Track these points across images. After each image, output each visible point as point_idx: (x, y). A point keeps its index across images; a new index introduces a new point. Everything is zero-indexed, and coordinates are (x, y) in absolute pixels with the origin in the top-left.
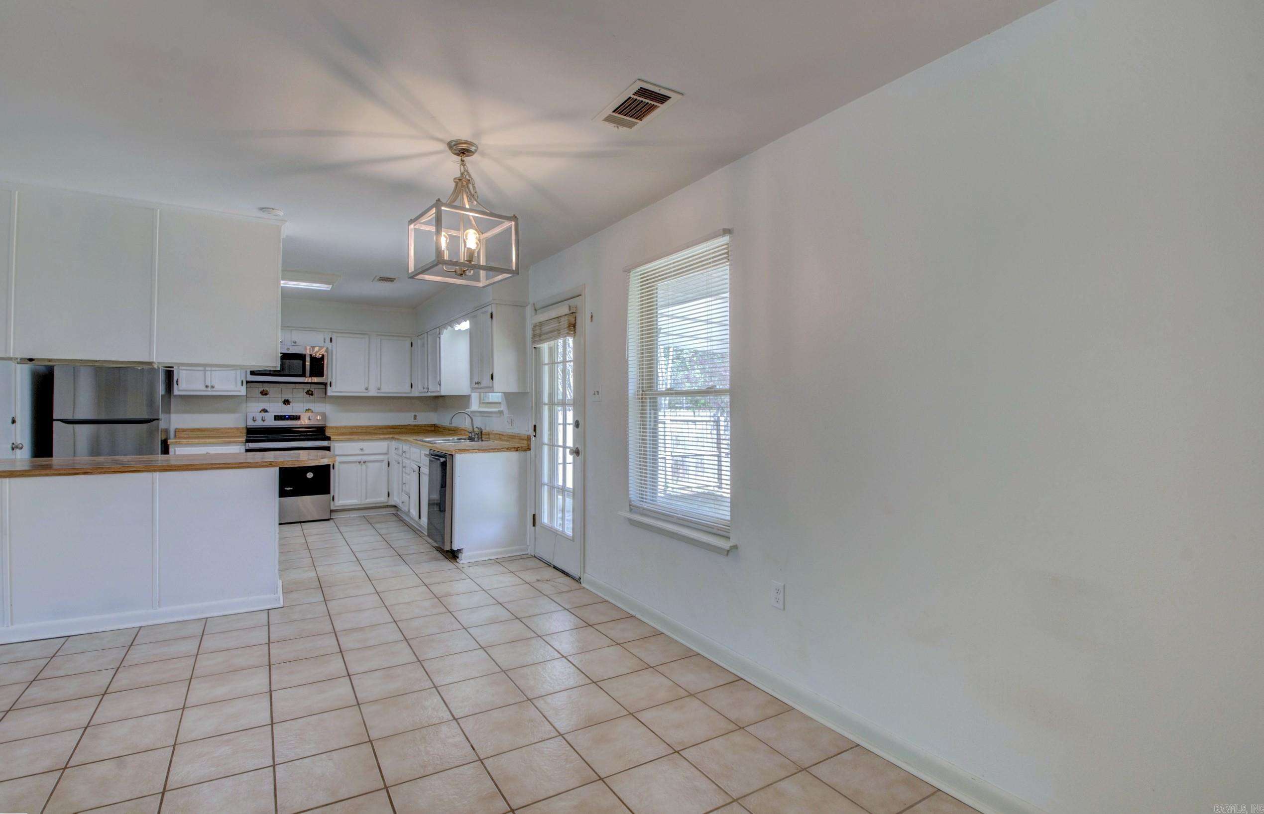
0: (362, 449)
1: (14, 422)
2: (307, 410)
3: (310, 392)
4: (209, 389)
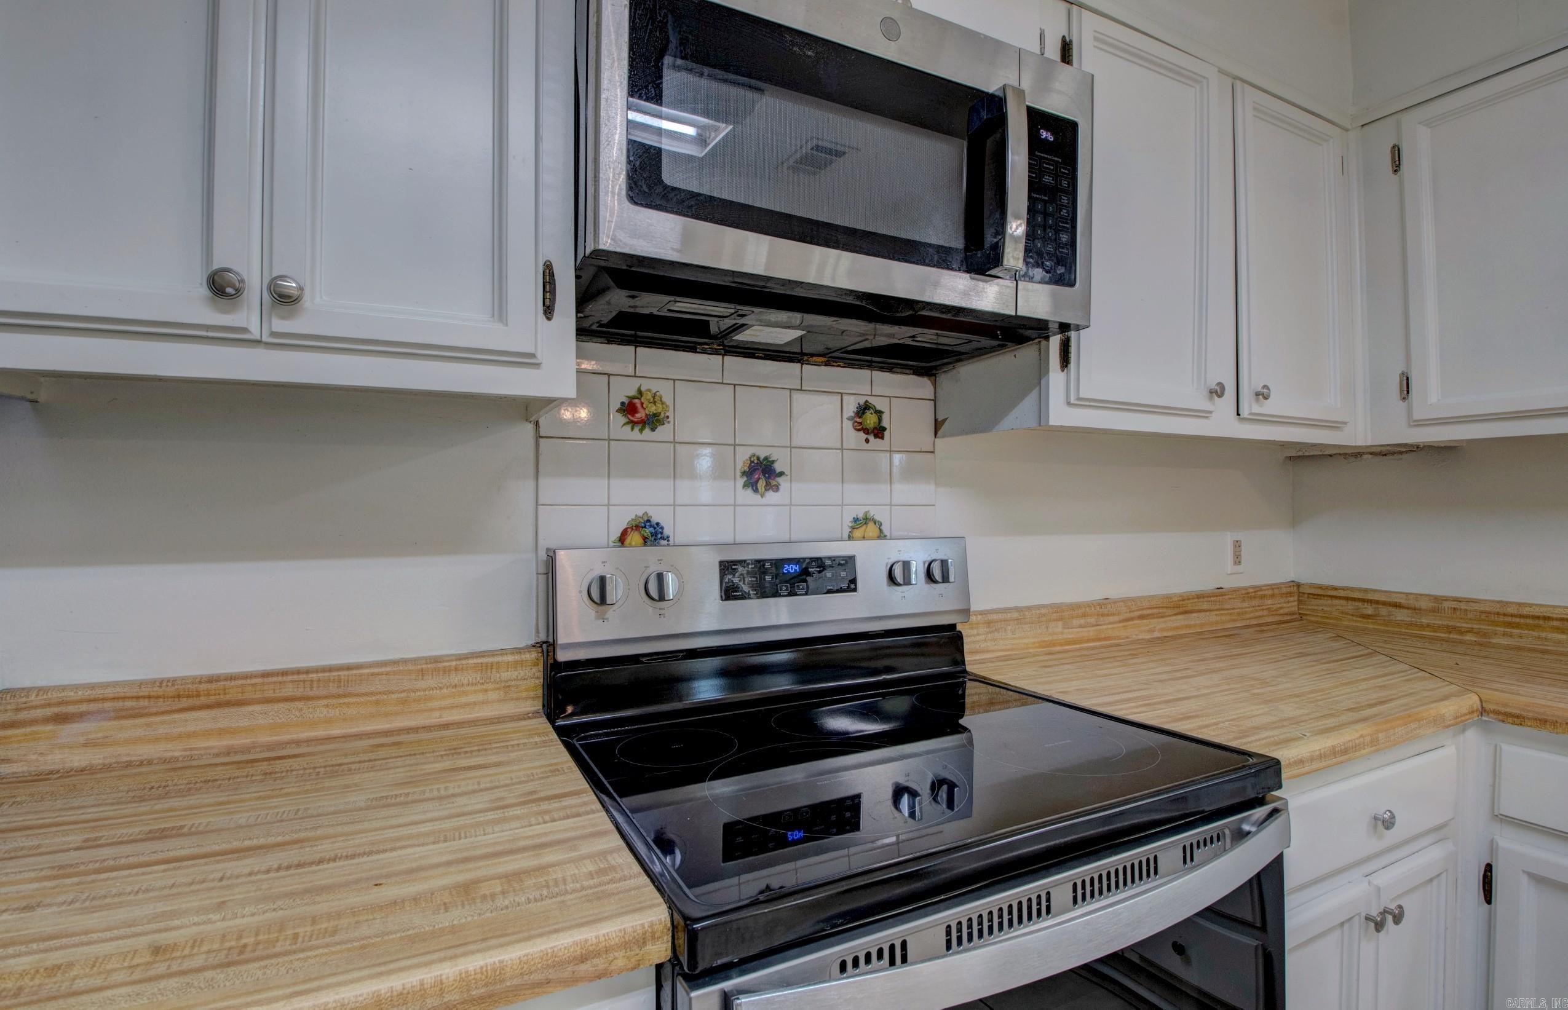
3: (870, 420)
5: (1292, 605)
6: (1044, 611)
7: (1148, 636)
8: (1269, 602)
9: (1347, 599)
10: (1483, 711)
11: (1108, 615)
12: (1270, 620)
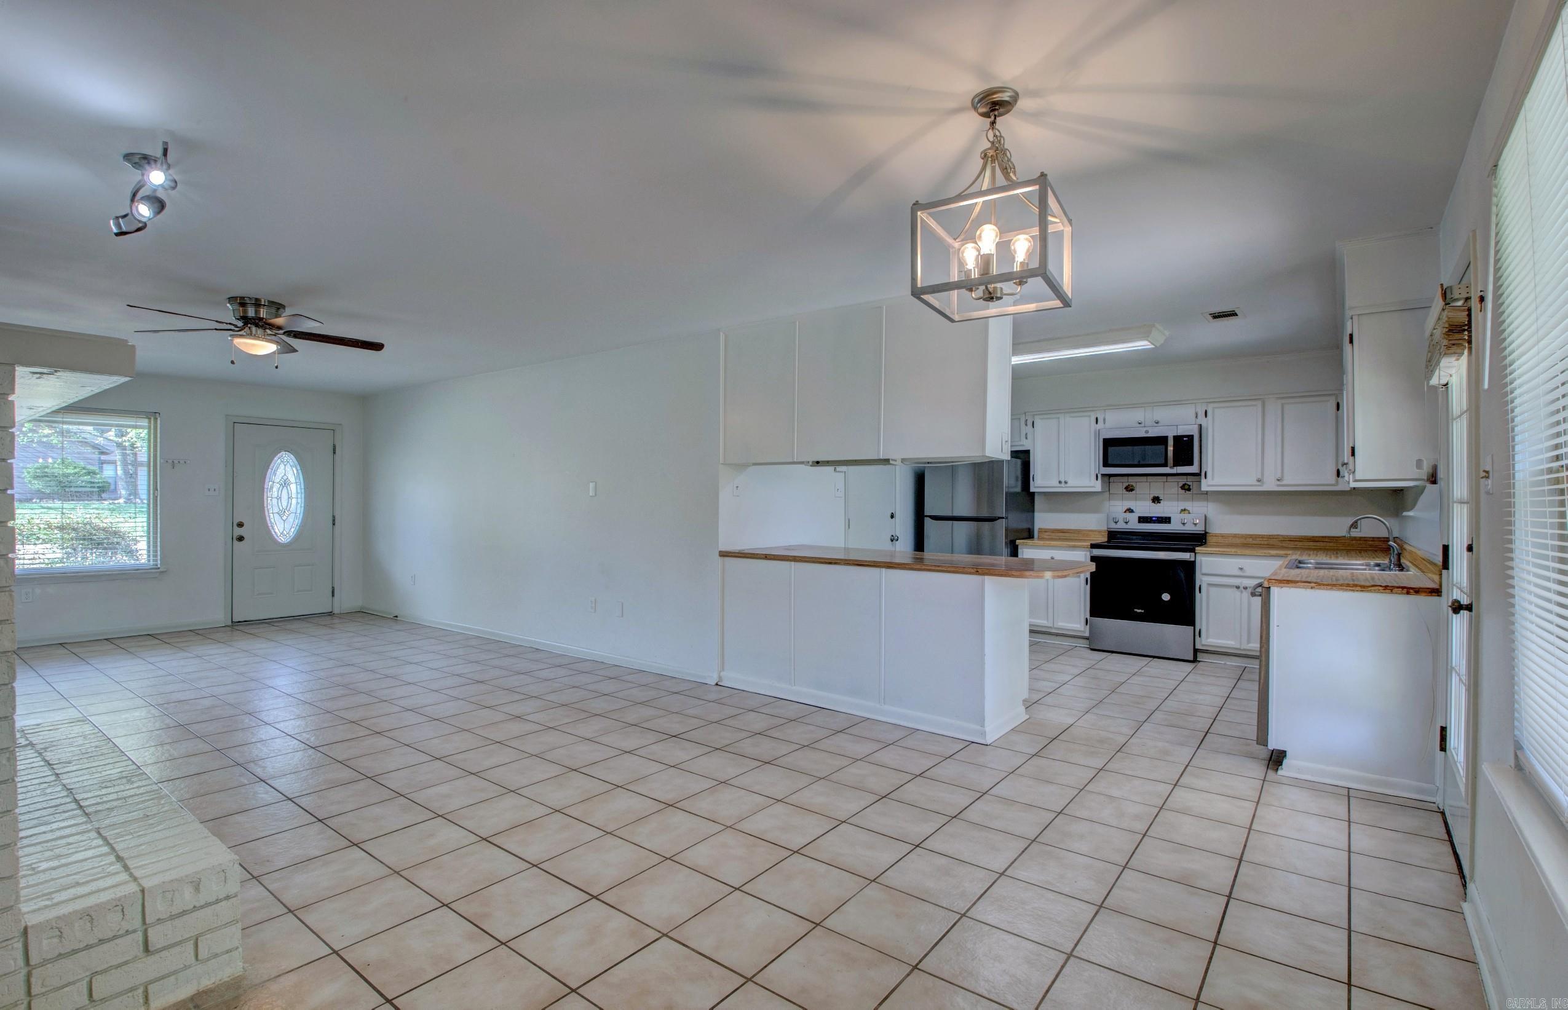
0: (1241, 569)
1: (892, 517)
2: (1182, 510)
3: (1187, 487)
4: (1063, 485)
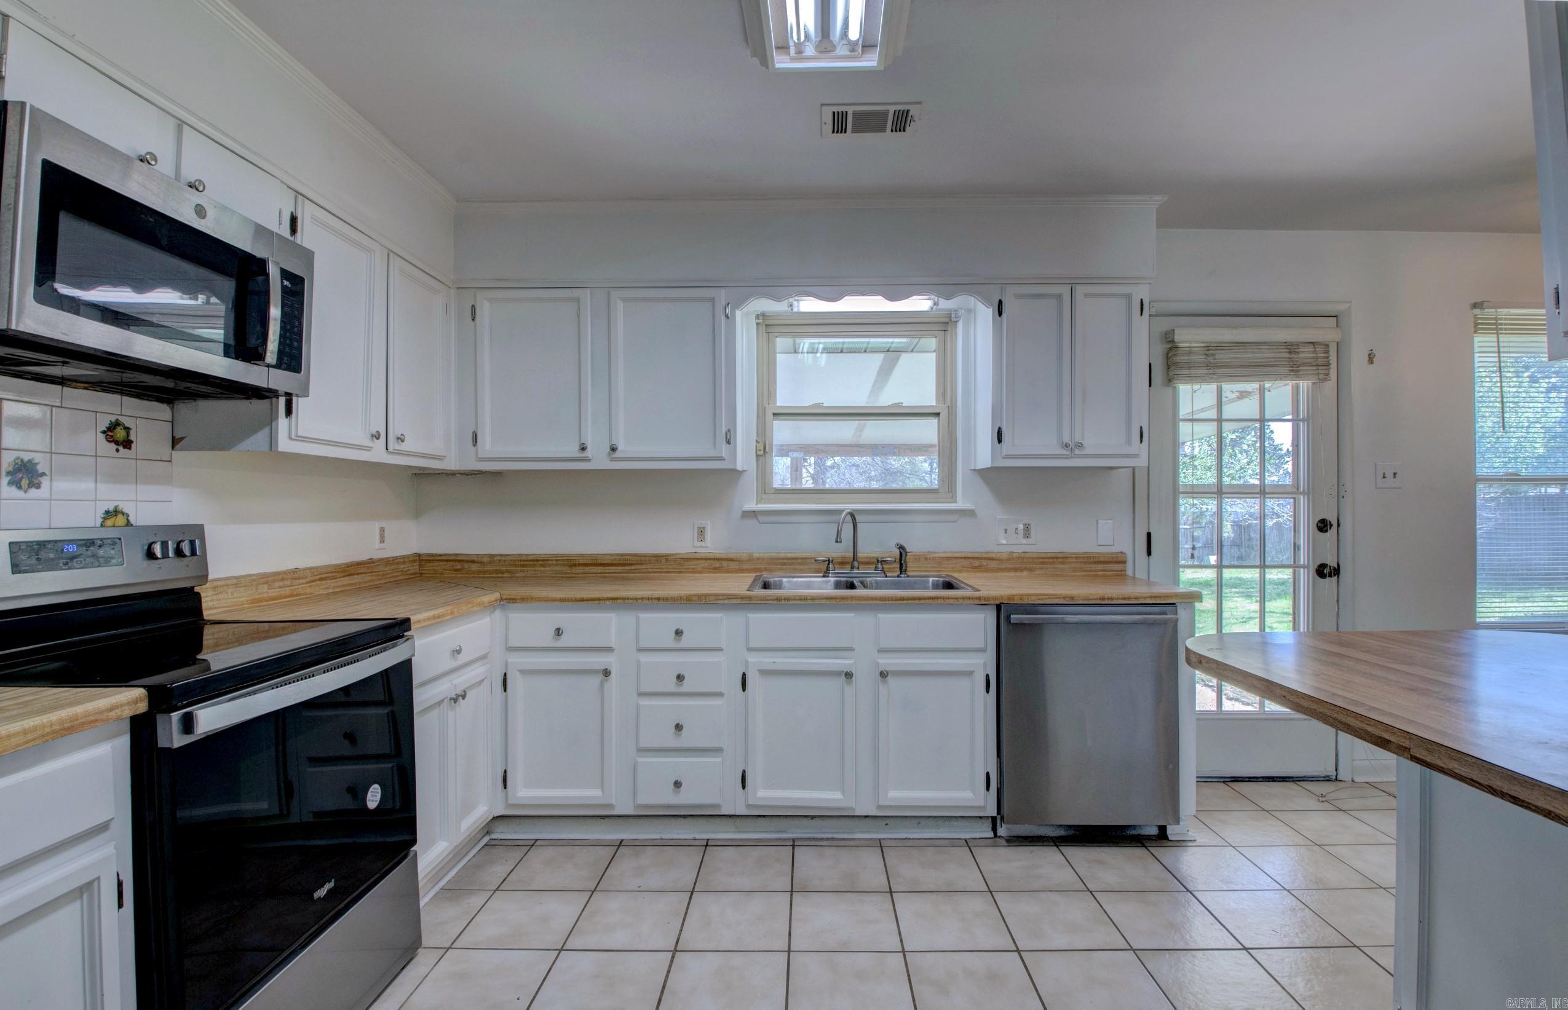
0: (456, 652)
2: (107, 512)
3: (120, 434)
5: (415, 568)
6: (254, 578)
7: (325, 592)
8: (402, 566)
9: (447, 561)
10: (502, 600)
11: (299, 579)
12: (402, 577)
